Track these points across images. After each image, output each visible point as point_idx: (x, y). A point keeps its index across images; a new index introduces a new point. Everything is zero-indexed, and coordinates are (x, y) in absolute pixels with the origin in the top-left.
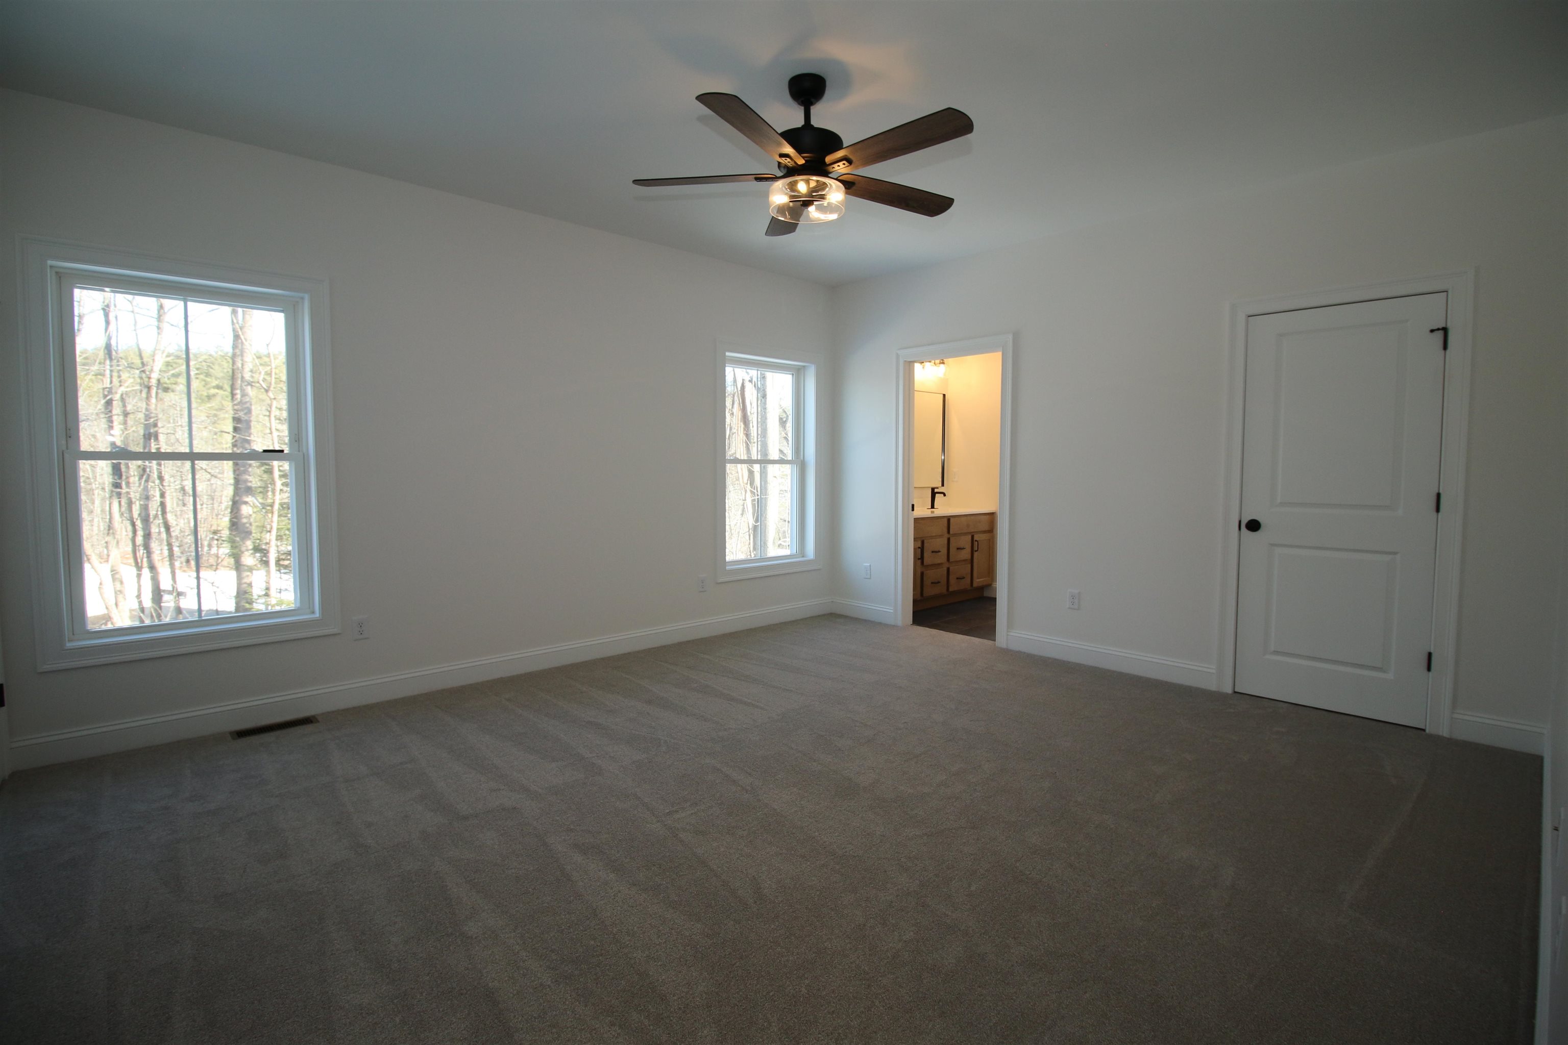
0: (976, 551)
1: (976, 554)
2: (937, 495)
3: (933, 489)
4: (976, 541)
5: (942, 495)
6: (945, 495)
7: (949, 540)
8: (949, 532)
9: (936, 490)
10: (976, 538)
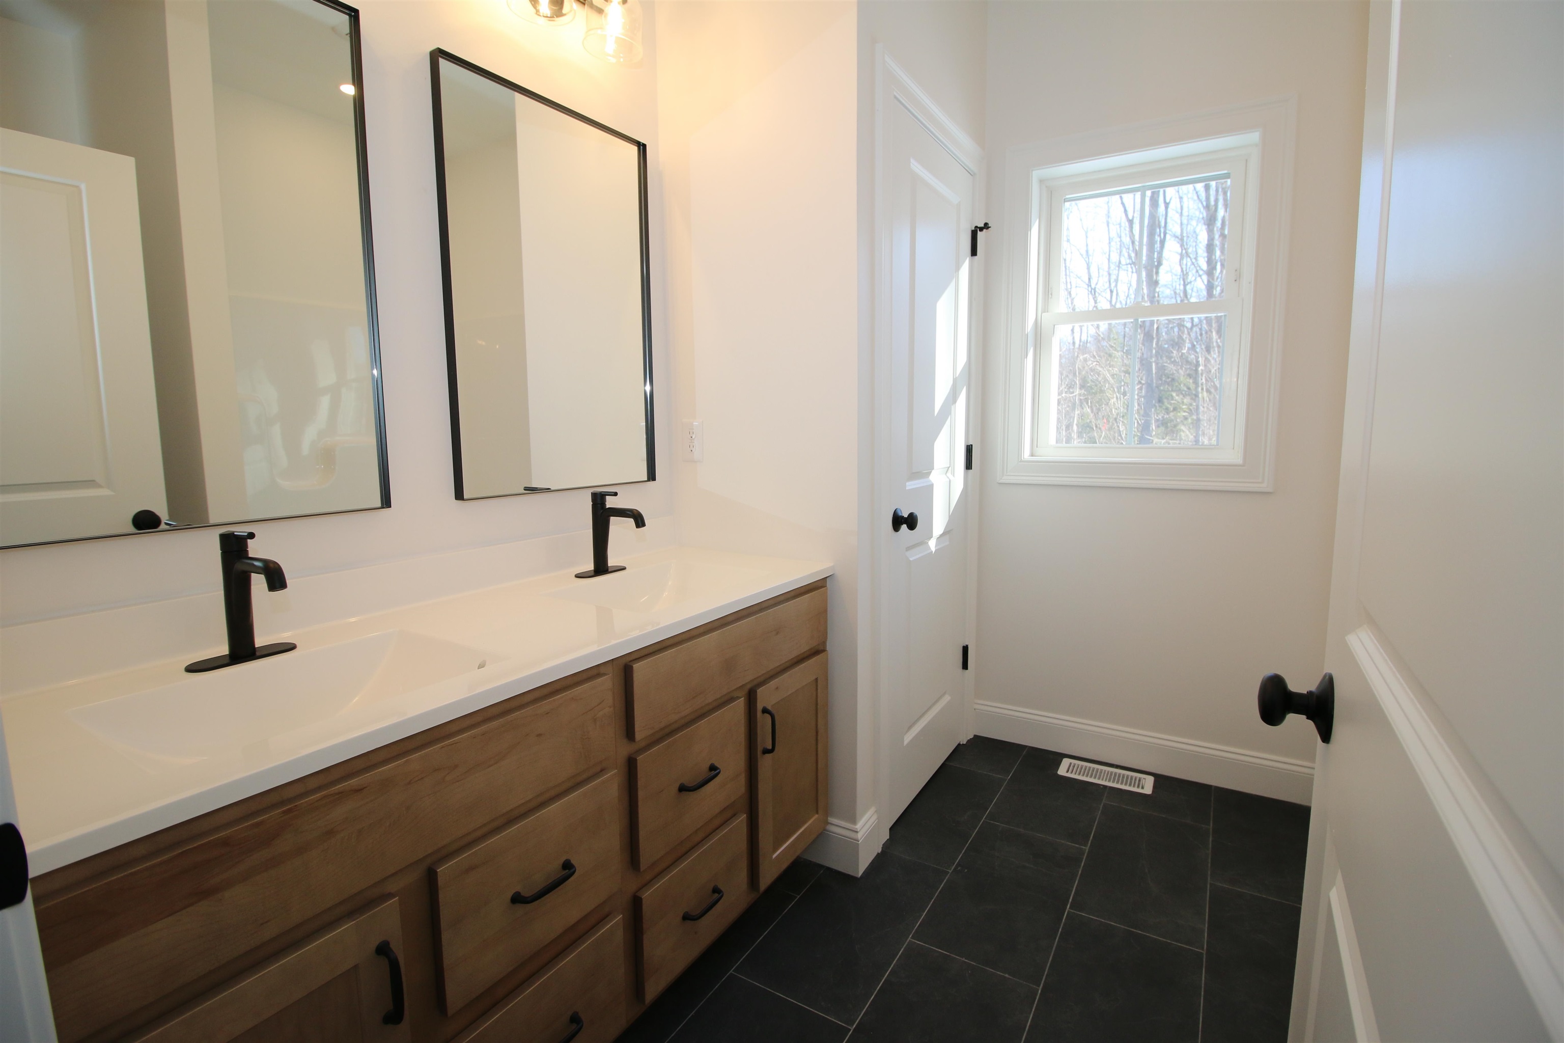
0: (766, 751)
1: (766, 764)
2: (613, 520)
3: (598, 500)
4: (765, 711)
5: (631, 522)
6: (640, 521)
7: (631, 765)
8: (629, 732)
9: (610, 502)
10: (767, 697)
